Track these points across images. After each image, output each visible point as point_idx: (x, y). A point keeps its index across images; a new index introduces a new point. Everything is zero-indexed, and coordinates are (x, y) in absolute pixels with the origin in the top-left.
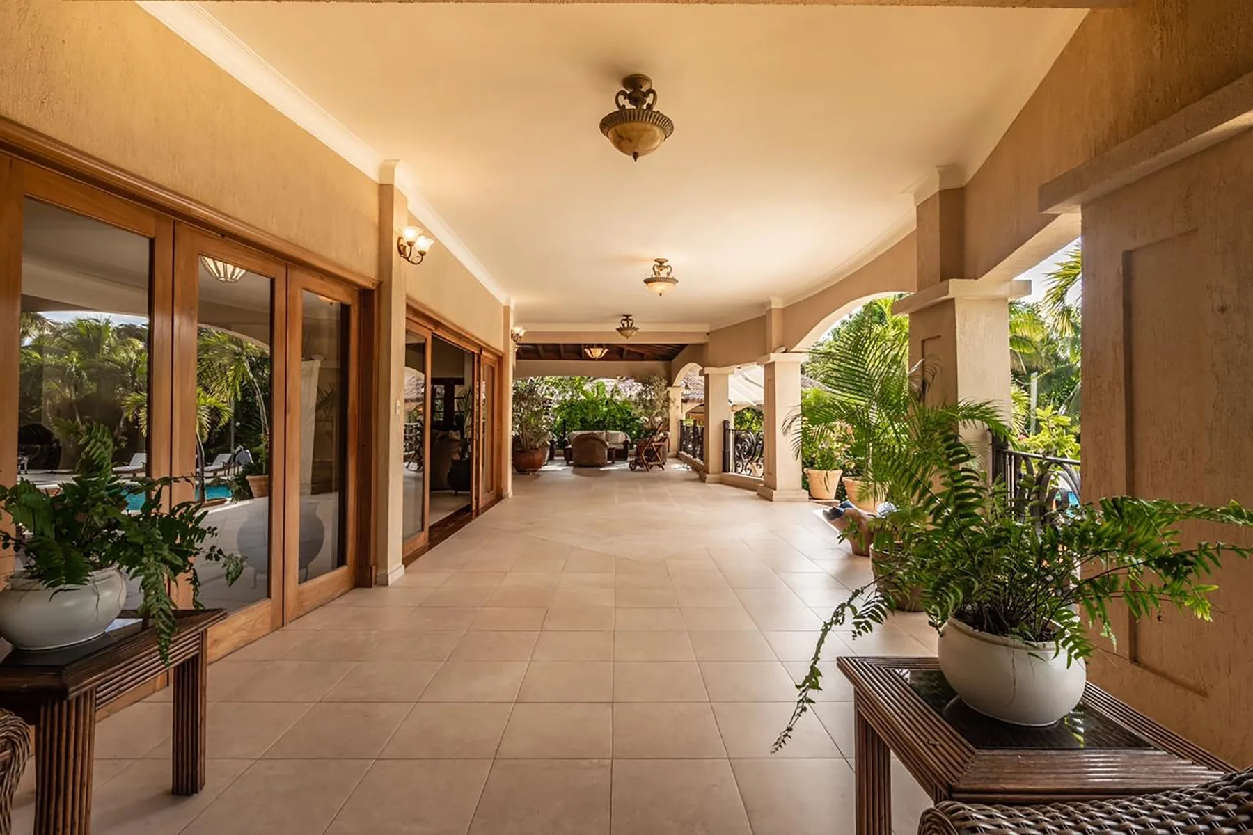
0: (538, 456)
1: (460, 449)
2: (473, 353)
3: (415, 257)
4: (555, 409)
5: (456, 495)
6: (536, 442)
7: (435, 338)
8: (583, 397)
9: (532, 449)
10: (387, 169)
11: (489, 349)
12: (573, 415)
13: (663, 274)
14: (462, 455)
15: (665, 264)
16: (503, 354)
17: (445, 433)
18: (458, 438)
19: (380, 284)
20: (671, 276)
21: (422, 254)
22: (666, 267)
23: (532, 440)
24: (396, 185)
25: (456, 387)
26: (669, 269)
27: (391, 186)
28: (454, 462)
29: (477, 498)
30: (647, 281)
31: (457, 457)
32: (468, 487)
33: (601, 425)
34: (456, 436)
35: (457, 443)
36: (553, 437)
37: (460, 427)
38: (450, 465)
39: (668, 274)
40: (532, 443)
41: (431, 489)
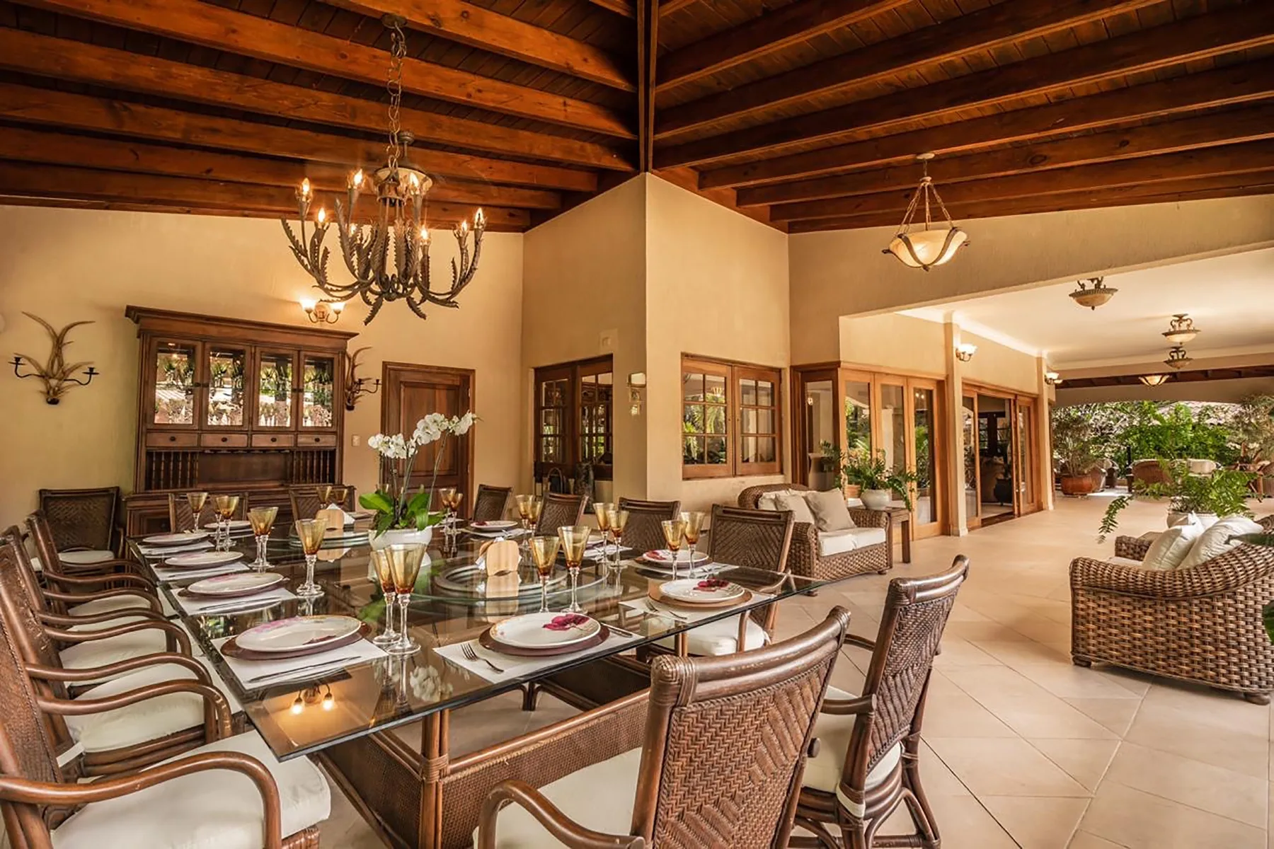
0: (1087, 481)
1: (1004, 471)
2: (1010, 400)
3: (967, 357)
4: (1118, 436)
5: (1002, 505)
6: (1084, 468)
7: (979, 396)
8: (1157, 423)
9: (1079, 474)
10: (949, 315)
11: (1023, 394)
12: (1143, 442)
13: (1184, 326)
14: (1005, 475)
15: (1185, 318)
16: (1038, 395)
17: (989, 459)
18: (1002, 462)
19: (947, 377)
20: (1191, 328)
21: (970, 355)
22: (1186, 320)
23: (1079, 465)
24: (954, 322)
25: (998, 419)
26: (1189, 322)
27: (951, 324)
28: (998, 480)
29: (1019, 506)
30: (1166, 334)
31: (1001, 477)
32: (1010, 500)
33: (1185, 452)
34: (1000, 460)
35: (1000, 467)
36: (1113, 465)
37: (1004, 454)
38: (995, 482)
39: (1188, 325)
40: (1080, 469)
41: (982, 501)
